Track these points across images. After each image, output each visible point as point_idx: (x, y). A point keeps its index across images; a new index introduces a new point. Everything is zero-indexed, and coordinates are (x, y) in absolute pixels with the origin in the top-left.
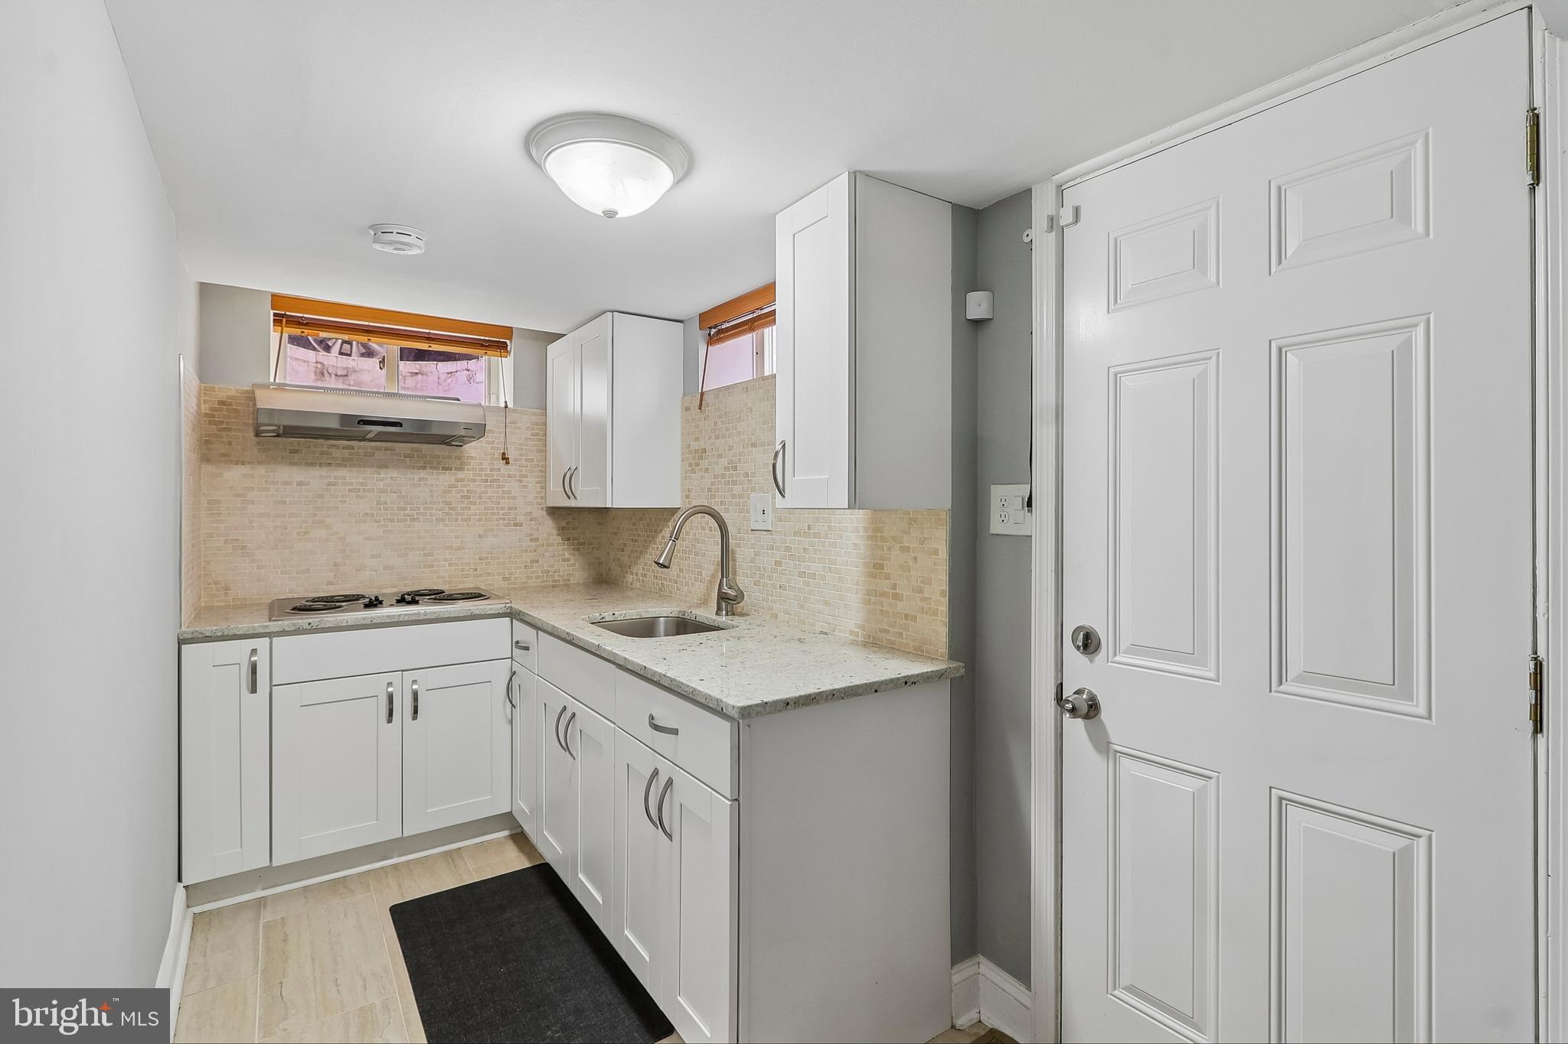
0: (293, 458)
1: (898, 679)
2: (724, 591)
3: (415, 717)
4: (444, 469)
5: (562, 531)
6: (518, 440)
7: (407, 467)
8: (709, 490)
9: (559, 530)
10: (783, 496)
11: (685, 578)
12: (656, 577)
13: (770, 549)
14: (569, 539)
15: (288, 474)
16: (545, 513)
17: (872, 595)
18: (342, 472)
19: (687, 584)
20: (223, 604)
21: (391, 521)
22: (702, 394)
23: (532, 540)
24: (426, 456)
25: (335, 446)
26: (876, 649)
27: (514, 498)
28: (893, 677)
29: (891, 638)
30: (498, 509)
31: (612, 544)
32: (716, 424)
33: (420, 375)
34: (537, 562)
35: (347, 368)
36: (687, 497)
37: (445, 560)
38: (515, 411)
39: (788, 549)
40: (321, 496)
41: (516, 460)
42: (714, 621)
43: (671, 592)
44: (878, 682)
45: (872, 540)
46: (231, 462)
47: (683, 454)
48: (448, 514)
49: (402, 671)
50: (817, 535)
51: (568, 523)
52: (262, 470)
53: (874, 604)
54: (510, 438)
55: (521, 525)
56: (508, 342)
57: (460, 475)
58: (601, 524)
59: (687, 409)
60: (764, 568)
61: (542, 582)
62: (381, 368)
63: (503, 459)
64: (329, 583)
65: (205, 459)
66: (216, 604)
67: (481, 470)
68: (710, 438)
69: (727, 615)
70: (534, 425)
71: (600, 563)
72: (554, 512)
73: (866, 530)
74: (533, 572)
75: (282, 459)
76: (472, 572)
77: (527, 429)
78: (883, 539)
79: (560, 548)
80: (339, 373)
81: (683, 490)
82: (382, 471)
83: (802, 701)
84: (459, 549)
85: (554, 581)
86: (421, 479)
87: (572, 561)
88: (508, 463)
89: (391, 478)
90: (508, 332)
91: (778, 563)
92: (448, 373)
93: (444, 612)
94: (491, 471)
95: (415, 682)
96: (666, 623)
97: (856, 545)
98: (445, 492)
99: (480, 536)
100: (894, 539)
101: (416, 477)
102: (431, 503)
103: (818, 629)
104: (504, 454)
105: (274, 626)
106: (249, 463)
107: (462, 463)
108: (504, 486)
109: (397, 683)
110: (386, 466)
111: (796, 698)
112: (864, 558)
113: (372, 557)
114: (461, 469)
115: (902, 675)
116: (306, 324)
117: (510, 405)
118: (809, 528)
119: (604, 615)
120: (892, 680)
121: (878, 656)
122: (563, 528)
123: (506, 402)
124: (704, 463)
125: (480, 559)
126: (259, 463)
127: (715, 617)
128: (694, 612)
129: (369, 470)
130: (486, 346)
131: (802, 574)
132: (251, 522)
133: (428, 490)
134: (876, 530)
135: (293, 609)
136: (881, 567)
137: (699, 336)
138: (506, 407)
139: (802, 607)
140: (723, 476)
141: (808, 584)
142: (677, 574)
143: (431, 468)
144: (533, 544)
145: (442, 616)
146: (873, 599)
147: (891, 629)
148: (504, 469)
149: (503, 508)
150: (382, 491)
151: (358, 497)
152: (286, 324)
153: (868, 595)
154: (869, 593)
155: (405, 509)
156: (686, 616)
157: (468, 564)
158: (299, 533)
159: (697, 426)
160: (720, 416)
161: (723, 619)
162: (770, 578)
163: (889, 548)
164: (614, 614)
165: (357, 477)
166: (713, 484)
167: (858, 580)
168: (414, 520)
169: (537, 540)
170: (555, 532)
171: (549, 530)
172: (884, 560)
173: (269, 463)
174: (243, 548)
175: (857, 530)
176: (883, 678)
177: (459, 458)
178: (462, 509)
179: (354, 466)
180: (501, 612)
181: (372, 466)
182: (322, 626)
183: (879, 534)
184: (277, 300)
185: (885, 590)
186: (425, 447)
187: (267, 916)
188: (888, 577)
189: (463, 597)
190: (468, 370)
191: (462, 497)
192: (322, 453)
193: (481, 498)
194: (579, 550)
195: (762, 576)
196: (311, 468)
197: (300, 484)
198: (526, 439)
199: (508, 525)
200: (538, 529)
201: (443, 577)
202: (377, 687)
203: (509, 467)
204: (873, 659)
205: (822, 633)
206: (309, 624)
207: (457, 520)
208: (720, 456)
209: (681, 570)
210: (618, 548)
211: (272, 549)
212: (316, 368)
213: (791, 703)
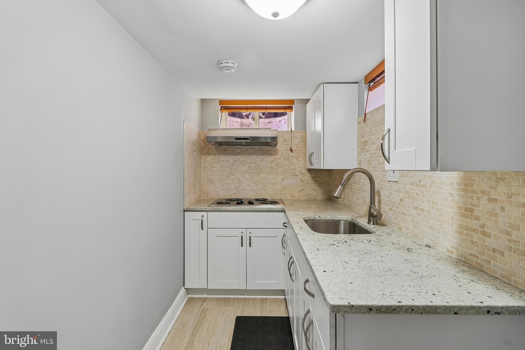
0: (225, 153)
1: (480, 307)
2: (371, 211)
3: (250, 246)
4: (270, 155)
5: (314, 178)
6: (296, 142)
7: (258, 155)
8: (369, 161)
9: (312, 178)
10: (389, 163)
11: (359, 202)
12: (348, 200)
13: (398, 192)
14: (316, 182)
15: (224, 158)
16: (306, 171)
17: (464, 228)
18: (239, 157)
19: (360, 205)
20: (207, 199)
21: (253, 173)
22: (365, 115)
23: (301, 181)
24: (264, 150)
25: (236, 148)
26: (466, 269)
27: (295, 165)
28: (474, 304)
29: (480, 262)
30: (289, 169)
31: (333, 184)
32: (371, 128)
33: (271, 123)
34: (304, 190)
35: (249, 123)
36: (360, 164)
37: (270, 188)
38: (295, 132)
39: (407, 192)
40: (233, 165)
41: (295, 151)
42: (366, 226)
43: (353, 208)
44: (458, 306)
45: (463, 192)
46: (209, 154)
47: (358, 144)
48: (271, 171)
49: (247, 228)
50: (424, 186)
51: (316, 175)
52: (217, 157)
53: (466, 235)
54: (293, 142)
55: (297, 175)
56: (293, 106)
57: (276, 157)
58: (330, 176)
59: (360, 123)
60: (395, 202)
61: (305, 198)
62: (254, 121)
63: (291, 150)
64: (235, 194)
65: (203, 154)
66: (205, 199)
67: (283, 155)
68: (369, 136)
69: (373, 224)
70: (302, 137)
71: (329, 192)
72: (310, 170)
73: (459, 184)
74: (302, 194)
75: (222, 153)
76: (279, 193)
77: (300, 138)
78: (473, 191)
79: (313, 185)
80: (247, 125)
81: (358, 161)
82: (250, 156)
83: (383, 310)
84: (275, 184)
85: (310, 198)
86: (262, 159)
87: (317, 191)
88: (292, 152)
89: (253, 158)
90: (292, 102)
91: (402, 200)
92: (279, 121)
93: (260, 208)
94: (286, 155)
95: (250, 233)
96: (345, 223)
97: (451, 194)
98: (270, 163)
99: (282, 180)
100: (483, 192)
101: (261, 158)
102: (266, 167)
103: (425, 243)
104: (291, 148)
105: (208, 208)
106: (214, 155)
107: (276, 152)
108: (291, 161)
109: (245, 232)
110: (252, 155)
111: (378, 306)
112: (458, 203)
113: (247, 186)
114: (276, 155)
115: (485, 304)
116: (229, 109)
117: (293, 130)
118: (420, 181)
119: (315, 217)
120: (472, 308)
121: (466, 277)
122: (314, 177)
123: (291, 129)
124: (367, 148)
125: (283, 188)
126: (216, 154)
127: (366, 224)
128: (357, 220)
129: (246, 156)
130: (285, 109)
131: (415, 208)
132: (214, 173)
133: (264, 162)
134: (466, 185)
135: (217, 203)
136: (472, 211)
137: (365, 87)
138: (292, 130)
139: (416, 227)
140: (375, 153)
141: (419, 214)
142: (356, 200)
143: (266, 154)
144: (302, 183)
145: (259, 209)
146: (465, 232)
147: (480, 256)
148: (291, 154)
149: (291, 169)
150: (250, 163)
151: (243, 165)
152: (223, 109)
153: (461, 228)
154: (461, 226)
155: (257, 169)
156: (354, 222)
157: (278, 190)
158: (226, 177)
159: (363, 131)
160: (373, 124)
161: (371, 227)
162: (397, 207)
163: (478, 198)
164: (320, 217)
165: (243, 158)
166: (370, 157)
167: (453, 217)
168: (260, 173)
169: (304, 181)
170: (310, 179)
171: (308, 178)
172: (474, 206)
173: (219, 154)
174: (212, 181)
175: (452, 184)
176: (463, 304)
177: (275, 150)
178: (276, 169)
179: (241, 155)
180: (280, 210)
181: (247, 155)
182: (221, 210)
183: (469, 188)
184: (221, 102)
185: (475, 227)
186: (263, 147)
187: (205, 306)
188: (477, 218)
189: (271, 203)
190: (285, 119)
191: (276, 165)
192: (233, 151)
193: (283, 165)
194: (320, 186)
195: (393, 206)
196: (230, 156)
197: (227, 161)
198: (299, 142)
199: (293, 175)
200: (304, 177)
201: (270, 194)
202: (238, 233)
203: (293, 153)
204: (461, 279)
205: (427, 246)
206: (218, 209)
207: (274, 173)
208: (373, 144)
209: (357, 198)
210: (335, 186)
211: (219, 182)
212: (241, 124)
213: (373, 309)
